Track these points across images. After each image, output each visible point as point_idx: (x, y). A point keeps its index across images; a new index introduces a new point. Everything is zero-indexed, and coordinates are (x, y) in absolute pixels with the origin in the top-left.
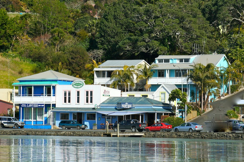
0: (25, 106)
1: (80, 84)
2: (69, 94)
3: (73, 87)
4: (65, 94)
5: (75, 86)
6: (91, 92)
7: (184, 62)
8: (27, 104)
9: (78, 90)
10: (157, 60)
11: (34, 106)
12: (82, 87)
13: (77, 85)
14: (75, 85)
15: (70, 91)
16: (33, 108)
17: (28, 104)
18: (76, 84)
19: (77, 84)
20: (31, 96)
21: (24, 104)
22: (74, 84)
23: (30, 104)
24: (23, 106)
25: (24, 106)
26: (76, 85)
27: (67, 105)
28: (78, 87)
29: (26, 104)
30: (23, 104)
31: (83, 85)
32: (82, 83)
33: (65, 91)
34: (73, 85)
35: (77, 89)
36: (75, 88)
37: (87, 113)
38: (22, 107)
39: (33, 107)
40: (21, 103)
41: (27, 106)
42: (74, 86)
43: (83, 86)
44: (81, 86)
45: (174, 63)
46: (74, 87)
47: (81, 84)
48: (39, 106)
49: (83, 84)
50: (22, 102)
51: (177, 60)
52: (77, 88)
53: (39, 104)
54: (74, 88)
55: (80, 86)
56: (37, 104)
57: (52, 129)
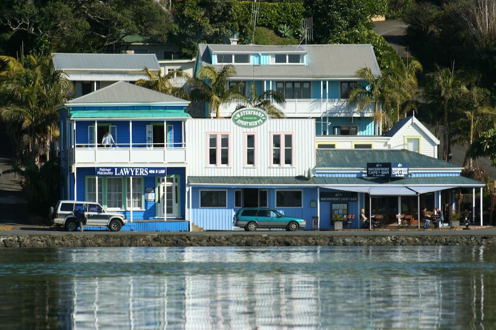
0: (110, 173)
1: (256, 118)
2: (225, 142)
3: (236, 124)
4: (213, 142)
5: (242, 122)
6: (289, 138)
7: (287, 63)
8: (116, 169)
9: (251, 131)
10: (216, 56)
11: (136, 172)
12: (262, 125)
13: (249, 120)
14: (241, 118)
15: (228, 135)
16: (131, 178)
17: (119, 169)
18: (244, 116)
19: (247, 118)
20: (129, 146)
21: (105, 168)
22: (238, 116)
23: (123, 168)
24: (101, 173)
25: (105, 173)
26: (242, 120)
27: (219, 170)
28: (250, 124)
29: (113, 169)
30: (102, 168)
31: (264, 121)
32: (263, 115)
33: (211, 135)
34: (235, 121)
35: (248, 130)
36: (243, 126)
37: (276, 190)
38: (99, 175)
39: (132, 174)
40: (96, 166)
41: (114, 173)
42: (238, 122)
43: (265, 123)
44: (258, 121)
45: (262, 63)
46: (240, 125)
47: (258, 118)
48: (152, 172)
49: (265, 116)
50: (100, 163)
51: (270, 56)
52: (248, 127)
53: (149, 169)
54: (238, 127)
55: (256, 123)
56: (144, 168)
57: (191, 230)
